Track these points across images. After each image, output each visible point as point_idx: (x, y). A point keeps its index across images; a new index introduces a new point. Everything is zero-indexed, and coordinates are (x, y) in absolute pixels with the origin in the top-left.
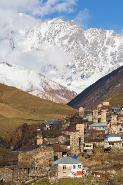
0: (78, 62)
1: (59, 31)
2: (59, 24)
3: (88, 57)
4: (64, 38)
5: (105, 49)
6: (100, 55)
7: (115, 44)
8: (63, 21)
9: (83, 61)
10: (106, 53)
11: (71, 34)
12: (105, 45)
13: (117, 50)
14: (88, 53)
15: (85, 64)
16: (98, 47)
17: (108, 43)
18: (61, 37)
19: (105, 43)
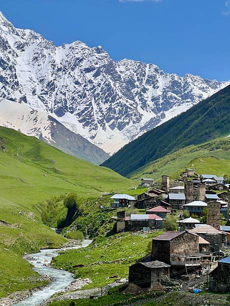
0: (107, 105)
1: (81, 60)
2: (82, 50)
3: (121, 100)
4: (88, 70)
5: (144, 90)
6: (137, 99)
7: (158, 84)
8: (87, 47)
9: (114, 105)
10: (145, 95)
11: (98, 66)
12: (144, 84)
13: (161, 93)
14: (120, 95)
15: (117, 109)
16: (134, 87)
17: (148, 82)
18: (83, 68)
19: (144, 81)
